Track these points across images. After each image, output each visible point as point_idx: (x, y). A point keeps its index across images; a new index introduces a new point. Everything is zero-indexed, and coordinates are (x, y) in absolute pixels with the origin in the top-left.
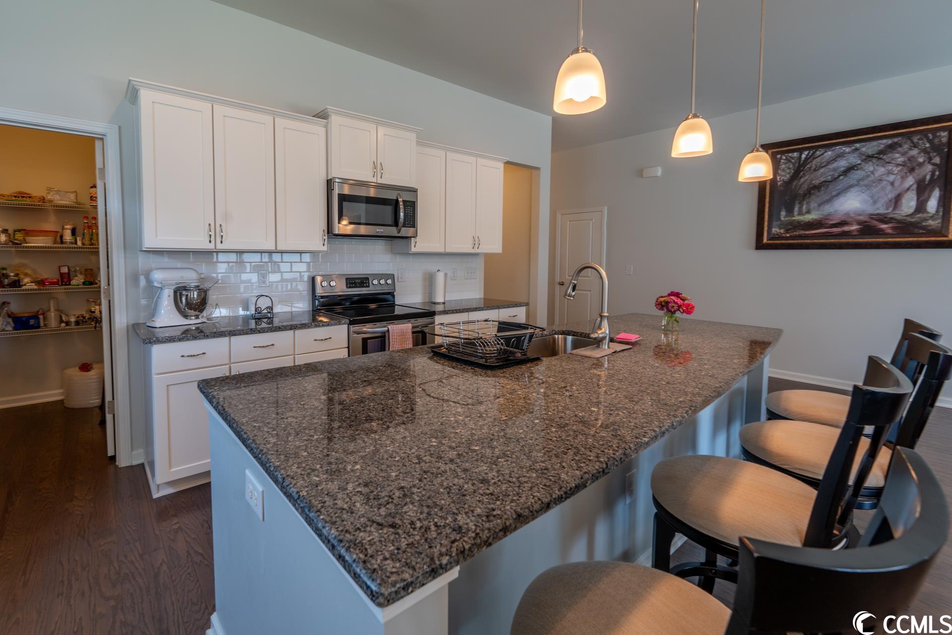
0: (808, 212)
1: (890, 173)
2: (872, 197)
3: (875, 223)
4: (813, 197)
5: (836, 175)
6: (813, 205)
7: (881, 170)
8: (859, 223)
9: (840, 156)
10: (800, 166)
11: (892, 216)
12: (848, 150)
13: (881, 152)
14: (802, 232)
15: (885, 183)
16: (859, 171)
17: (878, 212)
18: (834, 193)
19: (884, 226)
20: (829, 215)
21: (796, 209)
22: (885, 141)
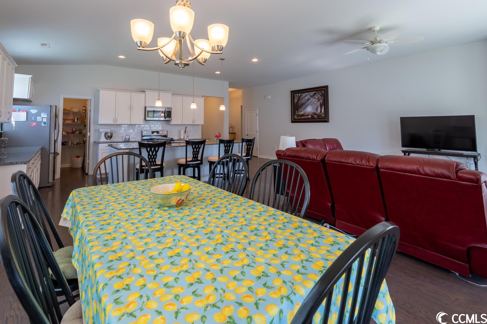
0: (301, 112)
1: (315, 101)
2: (313, 108)
3: (314, 115)
4: (302, 107)
5: (306, 101)
6: (302, 109)
7: (314, 100)
8: (311, 115)
9: (306, 95)
10: (299, 98)
11: (316, 113)
12: (307, 94)
13: (313, 95)
14: (300, 118)
15: (315, 104)
16: (310, 100)
17: (314, 112)
18: (306, 106)
19: (315, 116)
20: (305, 113)
21: (299, 111)
22: (314, 92)
